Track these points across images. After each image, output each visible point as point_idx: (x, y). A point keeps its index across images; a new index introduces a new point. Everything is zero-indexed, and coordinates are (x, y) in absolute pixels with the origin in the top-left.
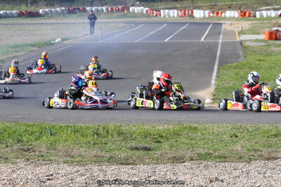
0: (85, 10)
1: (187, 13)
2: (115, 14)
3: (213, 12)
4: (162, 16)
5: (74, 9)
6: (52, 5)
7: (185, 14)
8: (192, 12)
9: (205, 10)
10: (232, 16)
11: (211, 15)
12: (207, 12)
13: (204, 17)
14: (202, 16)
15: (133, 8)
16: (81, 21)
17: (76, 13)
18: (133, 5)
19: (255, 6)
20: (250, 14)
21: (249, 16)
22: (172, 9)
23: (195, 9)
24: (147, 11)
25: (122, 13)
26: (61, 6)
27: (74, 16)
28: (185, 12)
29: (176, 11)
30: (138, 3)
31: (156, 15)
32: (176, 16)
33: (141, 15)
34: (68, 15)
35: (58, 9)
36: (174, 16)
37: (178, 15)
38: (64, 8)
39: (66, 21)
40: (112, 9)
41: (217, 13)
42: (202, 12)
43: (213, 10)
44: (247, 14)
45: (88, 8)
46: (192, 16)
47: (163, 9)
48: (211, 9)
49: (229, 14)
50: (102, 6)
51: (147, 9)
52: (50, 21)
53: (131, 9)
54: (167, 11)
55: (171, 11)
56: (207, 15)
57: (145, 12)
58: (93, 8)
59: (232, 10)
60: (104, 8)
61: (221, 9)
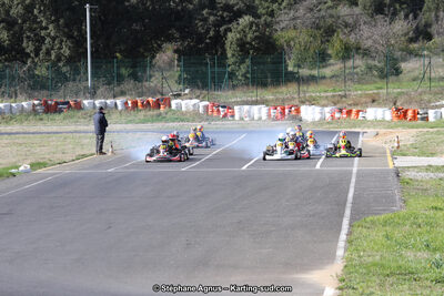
0: (79, 106)
1: (287, 111)
2: (142, 114)
3: (341, 111)
4: (237, 117)
5: (57, 103)
6: (13, 95)
7: (283, 113)
8: (298, 111)
9: (324, 106)
10: (379, 117)
11: (337, 115)
12: (327, 109)
13: (322, 121)
14: (318, 117)
15: (178, 101)
16: (72, 128)
17: (61, 111)
18: (178, 96)
19: (426, 97)
20: (415, 114)
21: (414, 118)
22: (256, 103)
23: (303, 103)
24: (206, 107)
25: (156, 112)
26: (31, 97)
27: (57, 117)
28: (284, 109)
29: (264, 109)
30: (187, 91)
31: (225, 116)
32: (264, 117)
33: (195, 115)
34: (44, 116)
35: (24, 104)
36: (260, 119)
37: (269, 115)
38: (36, 102)
39: (41, 127)
40: (135, 104)
41: (349, 112)
42: (317, 109)
43: (339, 106)
44: (410, 114)
45: (86, 102)
46: (297, 118)
47: (238, 103)
48: (335, 104)
49: (372, 113)
50: (115, 97)
51: (207, 103)
52: (9, 129)
53: (174, 103)
54: (246, 107)
55: (255, 108)
56: (328, 116)
57: (201, 110)
58: (98, 103)
59: (380, 105)
60: (119, 102)
61: (356, 104)
